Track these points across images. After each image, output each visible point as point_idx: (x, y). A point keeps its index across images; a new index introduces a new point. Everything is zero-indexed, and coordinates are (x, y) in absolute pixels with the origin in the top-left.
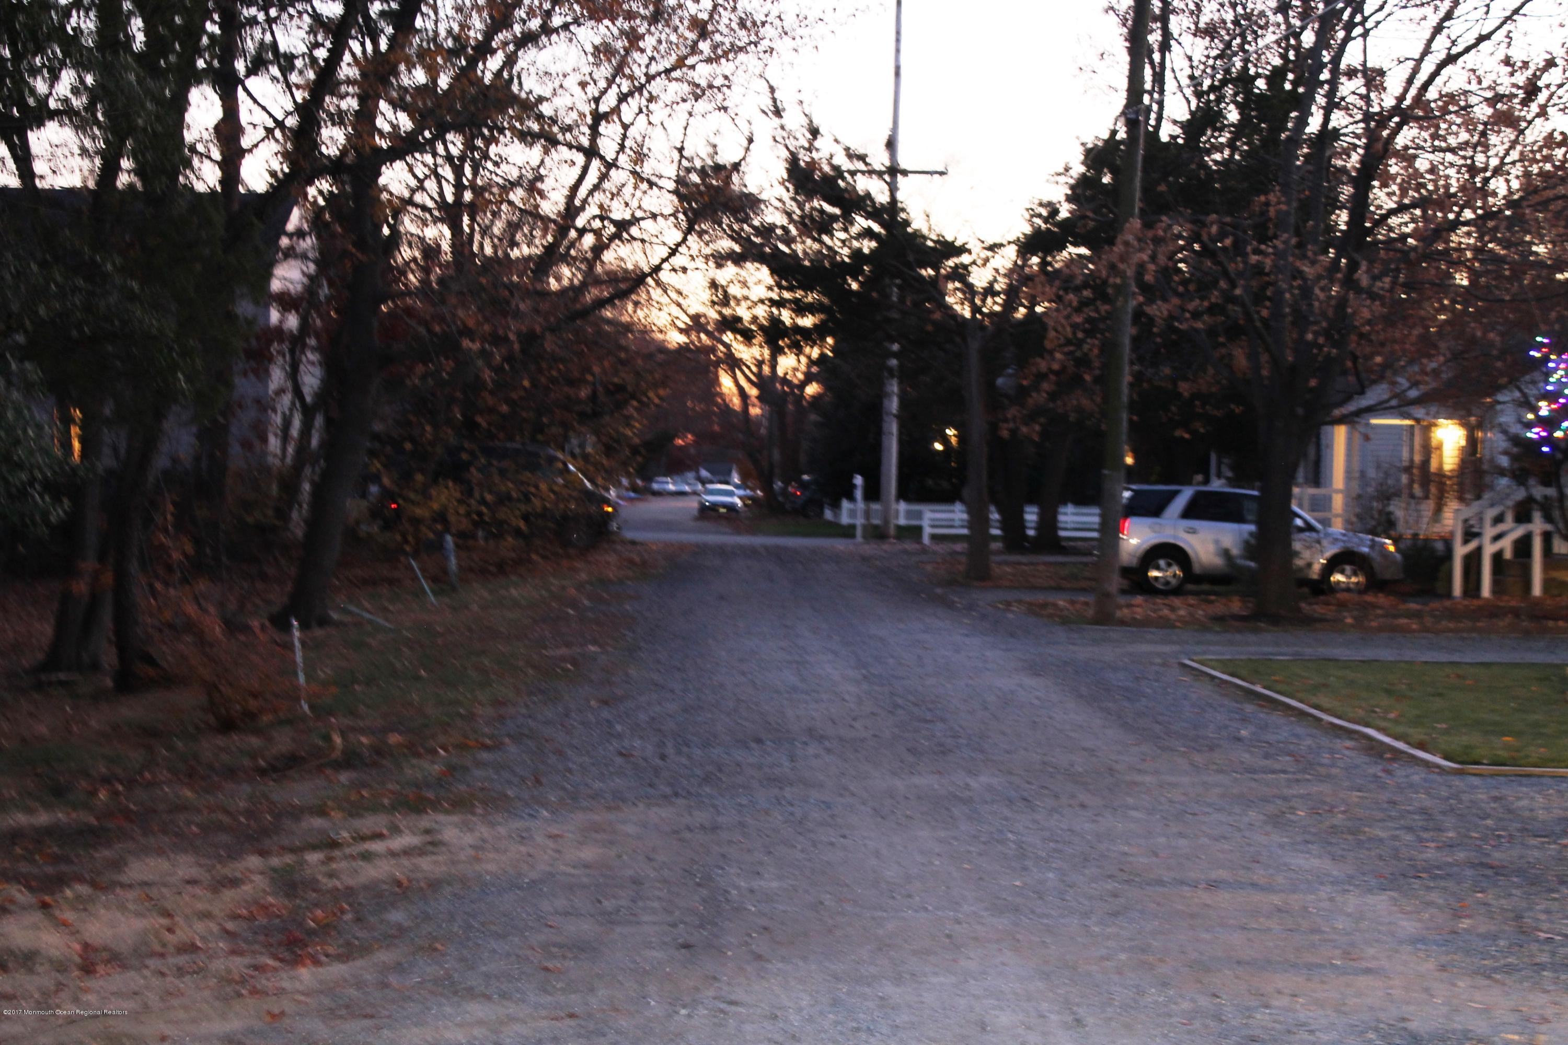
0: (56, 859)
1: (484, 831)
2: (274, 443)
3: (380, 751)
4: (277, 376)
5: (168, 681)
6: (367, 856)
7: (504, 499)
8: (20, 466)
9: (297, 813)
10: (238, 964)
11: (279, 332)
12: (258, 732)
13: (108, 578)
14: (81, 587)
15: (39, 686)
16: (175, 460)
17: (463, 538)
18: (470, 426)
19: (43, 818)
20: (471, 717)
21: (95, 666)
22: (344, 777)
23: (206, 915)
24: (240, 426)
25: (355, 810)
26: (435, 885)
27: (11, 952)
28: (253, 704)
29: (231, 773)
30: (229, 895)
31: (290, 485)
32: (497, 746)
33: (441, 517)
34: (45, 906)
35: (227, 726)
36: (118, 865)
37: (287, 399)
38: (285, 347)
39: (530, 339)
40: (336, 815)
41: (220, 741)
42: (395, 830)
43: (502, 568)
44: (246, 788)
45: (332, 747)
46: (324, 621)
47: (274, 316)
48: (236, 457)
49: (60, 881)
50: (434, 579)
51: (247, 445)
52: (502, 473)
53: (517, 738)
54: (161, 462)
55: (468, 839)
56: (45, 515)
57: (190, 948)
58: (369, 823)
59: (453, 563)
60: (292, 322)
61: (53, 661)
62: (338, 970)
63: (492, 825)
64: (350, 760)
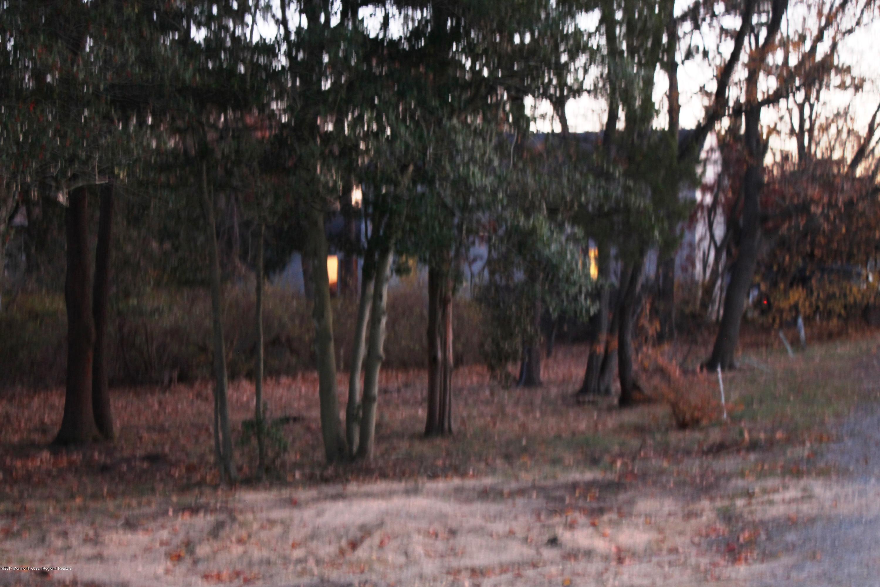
0: (598, 499)
1: (836, 489)
2: (699, 267)
3: (771, 443)
4: (701, 229)
5: (648, 401)
6: (771, 503)
7: (831, 297)
8: (575, 284)
9: (729, 477)
10: (704, 561)
11: (701, 205)
12: (701, 430)
13: (615, 344)
14: (600, 349)
15: (579, 403)
16: (647, 279)
17: (808, 320)
18: (812, 255)
19: (589, 476)
20: (822, 423)
21: (607, 392)
22: (752, 457)
23: (681, 533)
24: (680, 258)
25: (761, 475)
26: (812, 520)
27: (579, 550)
28: (697, 414)
29: (688, 453)
30: (693, 522)
31: (708, 290)
32: (839, 440)
33: (795, 307)
34: (593, 525)
35: (683, 425)
36: (631, 502)
37: (706, 243)
38: (706, 214)
39: (850, 204)
40: (751, 479)
41: (681, 435)
42: (786, 487)
43: (831, 336)
44: (697, 462)
45: (743, 439)
46: (731, 367)
47: (698, 195)
48: (678, 276)
49: (601, 511)
50: (792, 344)
51: (684, 269)
52: (831, 282)
53: (852, 435)
54: (641, 280)
55: (829, 494)
56: (588, 311)
57: (673, 550)
58: (770, 483)
59: (803, 333)
60: (708, 199)
61: (585, 389)
62: (758, 567)
63: (843, 486)
64: (754, 446)
